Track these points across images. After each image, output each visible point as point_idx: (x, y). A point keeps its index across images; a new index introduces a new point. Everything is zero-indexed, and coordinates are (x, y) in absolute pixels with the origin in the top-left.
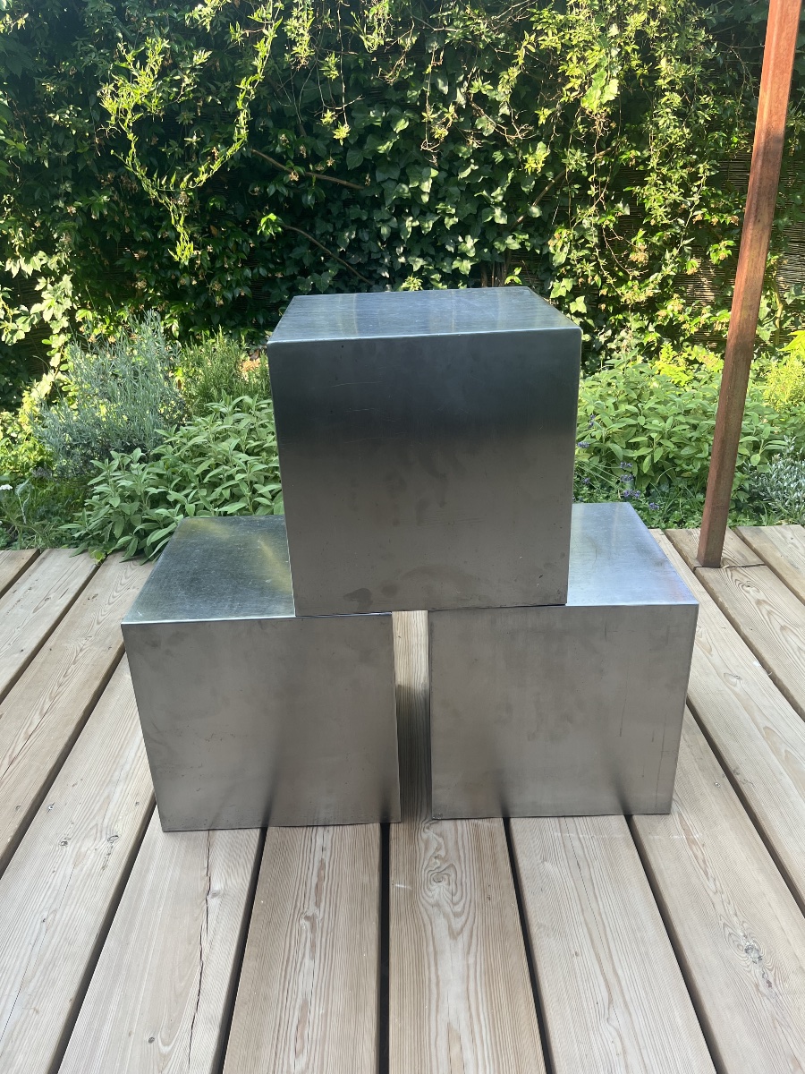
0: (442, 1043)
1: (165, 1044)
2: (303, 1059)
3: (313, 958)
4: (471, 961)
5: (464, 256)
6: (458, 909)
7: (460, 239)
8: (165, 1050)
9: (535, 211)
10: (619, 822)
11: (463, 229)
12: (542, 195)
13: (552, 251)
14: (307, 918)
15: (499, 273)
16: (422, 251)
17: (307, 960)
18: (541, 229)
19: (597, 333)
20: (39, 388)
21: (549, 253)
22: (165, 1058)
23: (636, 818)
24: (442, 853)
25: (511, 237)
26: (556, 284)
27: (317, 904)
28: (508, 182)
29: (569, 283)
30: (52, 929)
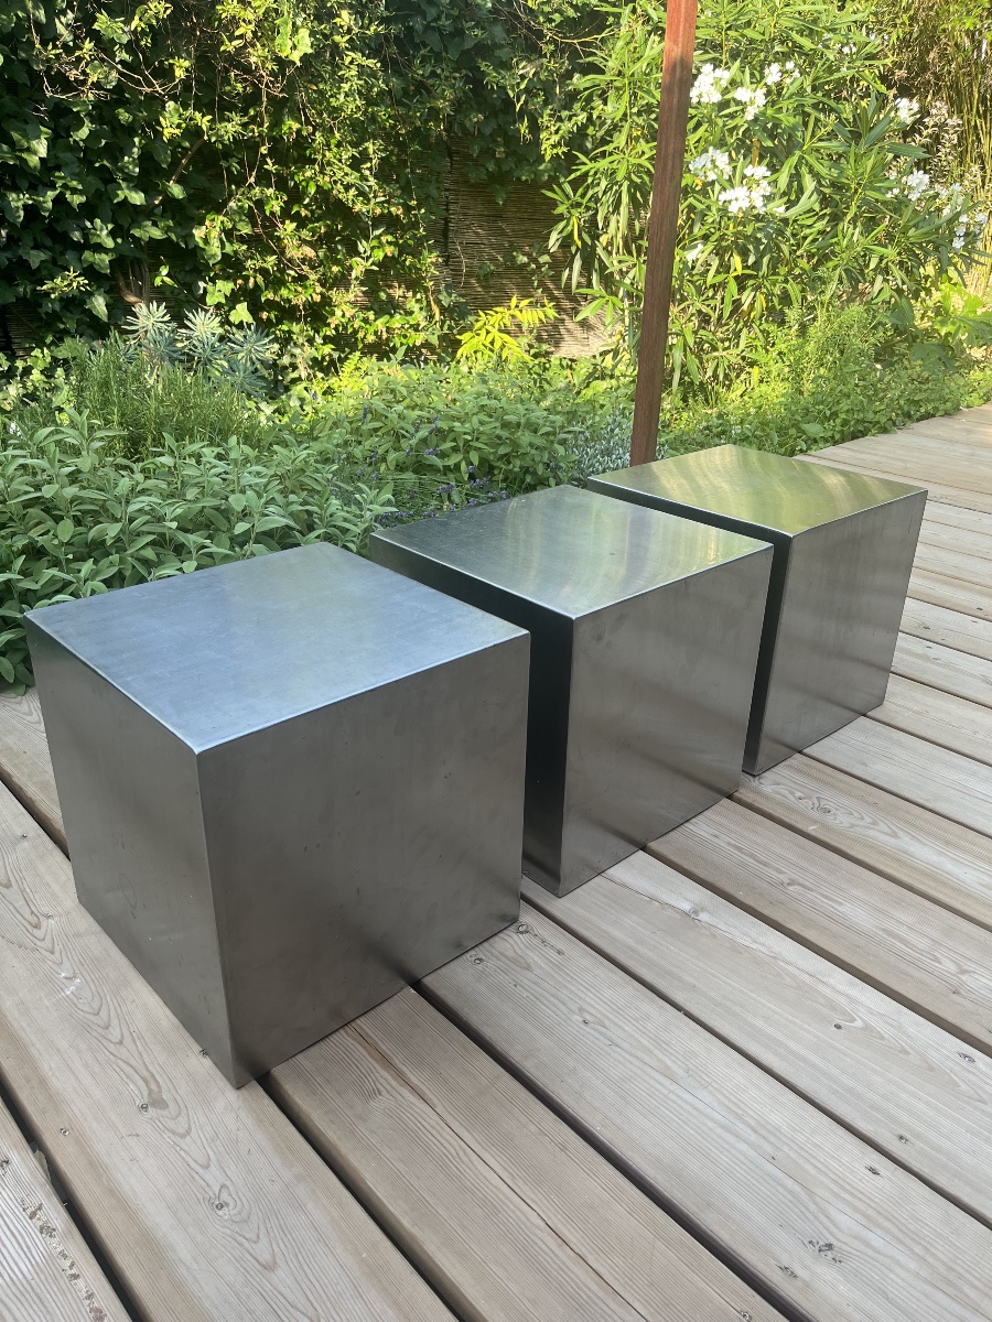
1: (854, 1020)
3: (841, 904)
5: (99, 248)
6: (868, 820)
7: (88, 224)
8: (859, 1023)
9: (177, 191)
10: (864, 722)
11: (89, 211)
12: (180, 170)
13: (201, 245)
14: (789, 884)
15: (138, 273)
17: (839, 908)
21: (197, 246)
22: (867, 1028)
23: (872, 714)
24: (798, 794)
25: (150, 223)
26: (210, 287)
27: (782, 872)
28: (135, 150)
29: (225, 287)
30: (607, 1022)
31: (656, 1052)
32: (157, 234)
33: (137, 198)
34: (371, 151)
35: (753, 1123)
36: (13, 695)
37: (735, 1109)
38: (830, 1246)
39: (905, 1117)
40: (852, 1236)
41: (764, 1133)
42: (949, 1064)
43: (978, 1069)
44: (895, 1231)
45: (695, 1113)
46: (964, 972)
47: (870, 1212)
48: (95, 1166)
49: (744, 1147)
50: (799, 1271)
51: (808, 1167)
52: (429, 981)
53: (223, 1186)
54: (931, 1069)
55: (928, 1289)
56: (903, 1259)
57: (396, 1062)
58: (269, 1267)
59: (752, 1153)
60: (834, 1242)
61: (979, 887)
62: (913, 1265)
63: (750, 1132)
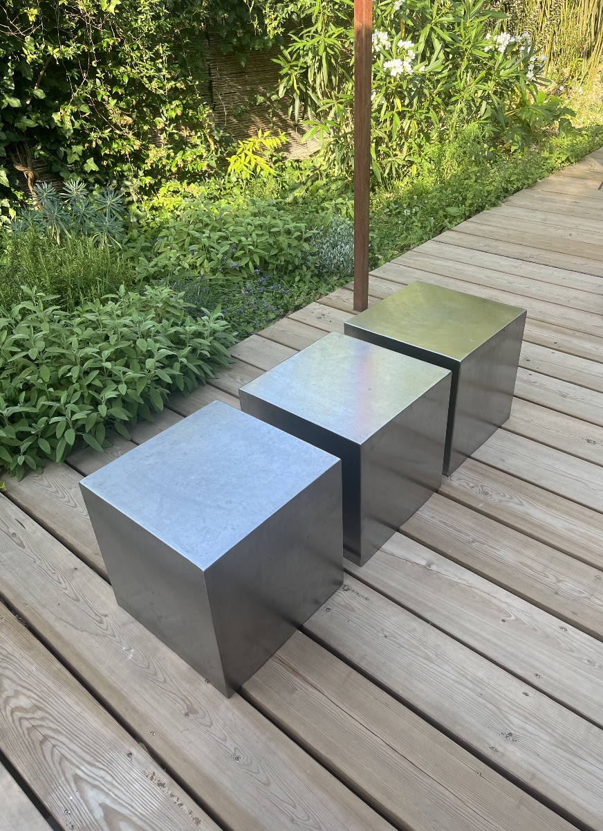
0: (572, 534)
1: (510, 616)
3: (499, 550)
4: (538, 507)
6: (508, 496)
8: (513, 618)
9: (39, 93)
14: (472, 542)
15: (22, 150)
17: (498, 553)
22: (517, 619)
23: (503, 425)
24: (471, 485)
25: (25, 117)
26: (68, 151)
27: (468, 535)
29: (79, 149)
30: (396, 635)
31: (422, 648)
32: (31, 123)
33: (15, 103)
34: (161, 52)
35: (470, 678)
36: (36, 475)
37: (461, 672)
38: (510, 734)
39: (538, 665)
40: (520, 728)
41: (476, 683)
42: (556, 633)
43: (568, 634)
44: (538, 722)
45: (444, 677)
46: (559, 581)
47: (527, 715)
49: (467, 691)
50: (499, 749)
51: (497, 697)
52: (307, 625)
53: (236, 748)
54: (548, 637)
55: (554, 748)
56: (542, 735)
57: (301, 672)
58: (267, 784)
59: (472, 694)
60: (512, 732)
61: (564, 530)
62: (547, 738)
63: (470, 683)
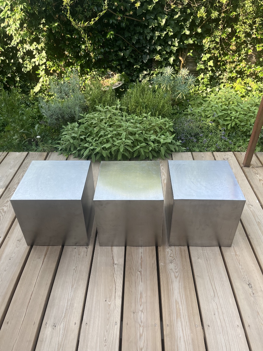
0: (175, 304)
2: (142, 307)
3: (142, 281)
4: (181, 284)
5: (174, 46)
6: (177, 271)
7: (173, 40)
8: (109, 303)
9: (199, 30)
10: (217, 248)
11: (174, 36)
12: (202, 25)
13: (204, 44)
14: (139, 271)
15: (185, 52)
16: (160, 43)
17: (140, 282)
18: (201, 37)
19: (216, 72)
20: (37, 88)
21: (203, 45)
22: (110, 305)
23: (222, 248)
24: (172, 255)
26: (204, 55)
27: (141, 268)
28: (191, 20)
29: (208, 55)
30: (77, 272)
31: (76, 282)
32: (191, 42)
33: (188, 33)
34: (257, 21)
35: (72, 302)
37: (73, 299)
38: (55, 326)
39: (92, 322)
40: (60, 328)
41: (71, 305)
42: (112, 322)
43: (114, 327)
44: (65, 333)
45: (68, 295)
46: (142, 311)
47: (66, 328)
48: (6, 244)
49: (66, 304)
50: (47, 325)
51: (69, 315)
52: (65, 247)
53: (13, 257)
54: (108, 320)
55: (57, 344)
56: (61, 337)
57: (46, 256)
58: (5, 271)
59: (66, 306)
60: (57, 327)
61: (174, 300)
62: (60, 339)
63: (70, 303)
